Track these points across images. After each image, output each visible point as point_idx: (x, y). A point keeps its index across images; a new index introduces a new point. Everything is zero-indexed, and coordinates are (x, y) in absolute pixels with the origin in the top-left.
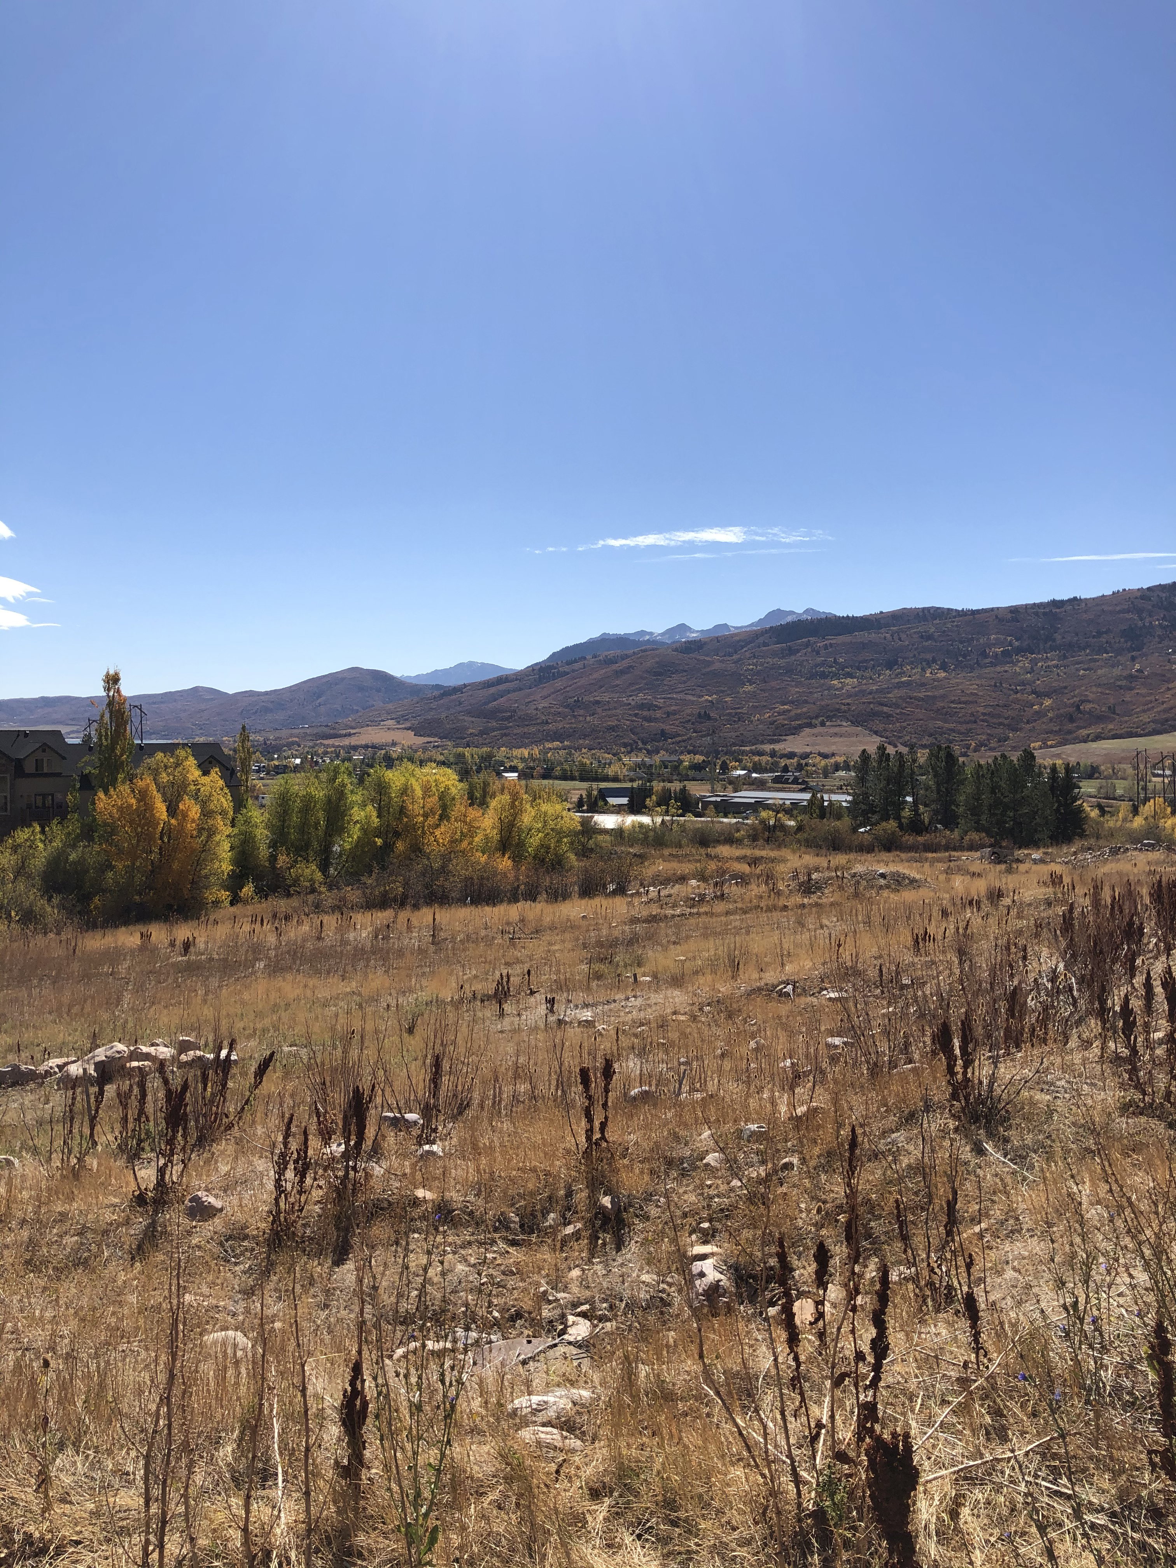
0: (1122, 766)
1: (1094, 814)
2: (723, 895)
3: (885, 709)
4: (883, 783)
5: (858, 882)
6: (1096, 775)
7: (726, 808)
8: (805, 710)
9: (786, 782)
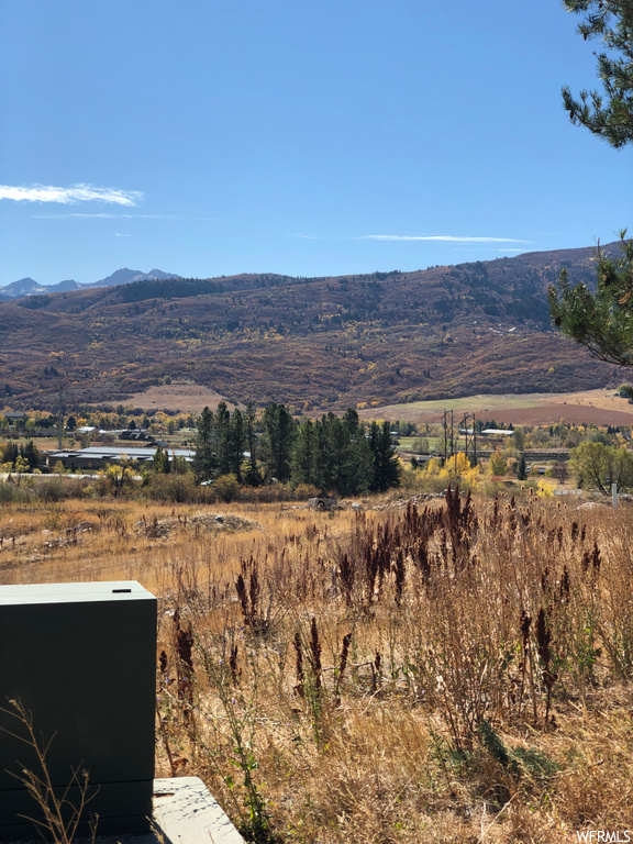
0: (434, 425)
1: (407, 467)
2: (75, 541)
3: (227, 369)
4: (223, 439)
5: (199, 526)
6: (413, 433)
7: (73, 464)
8: (151, 368)
9: (133, 438)
